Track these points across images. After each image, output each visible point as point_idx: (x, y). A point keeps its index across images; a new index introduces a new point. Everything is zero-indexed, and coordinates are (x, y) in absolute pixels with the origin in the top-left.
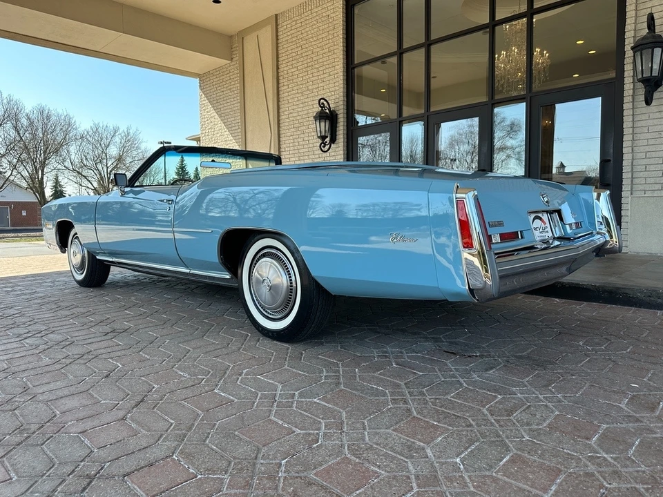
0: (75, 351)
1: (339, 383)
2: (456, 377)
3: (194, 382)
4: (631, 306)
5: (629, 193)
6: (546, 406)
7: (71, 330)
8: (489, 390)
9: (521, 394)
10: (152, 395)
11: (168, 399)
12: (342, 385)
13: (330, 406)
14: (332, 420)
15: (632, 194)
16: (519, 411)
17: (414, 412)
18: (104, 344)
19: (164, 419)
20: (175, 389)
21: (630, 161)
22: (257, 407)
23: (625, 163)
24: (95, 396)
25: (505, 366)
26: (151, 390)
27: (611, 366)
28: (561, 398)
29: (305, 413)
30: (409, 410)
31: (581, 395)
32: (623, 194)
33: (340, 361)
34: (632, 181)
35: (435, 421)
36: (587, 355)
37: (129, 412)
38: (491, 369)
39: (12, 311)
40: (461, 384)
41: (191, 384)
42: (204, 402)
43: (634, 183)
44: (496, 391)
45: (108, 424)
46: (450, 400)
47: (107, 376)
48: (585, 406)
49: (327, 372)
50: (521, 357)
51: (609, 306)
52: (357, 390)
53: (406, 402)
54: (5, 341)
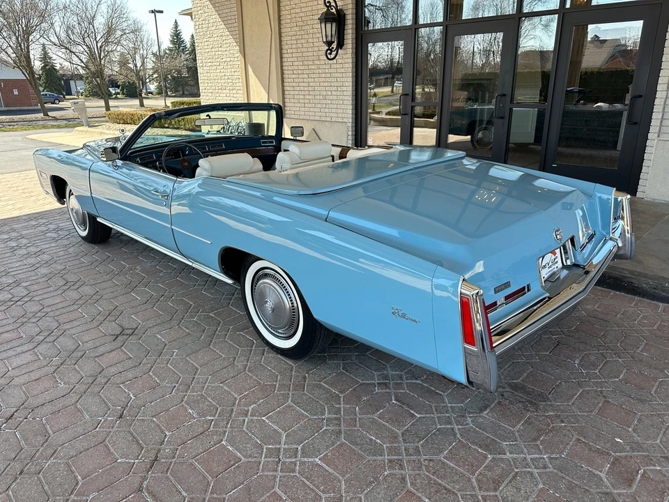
0: (87, 368)
1: (340, 432)
2: (450, 423)
3: (202, 426)
4: (634, 295)
5: (656, 135)
6: (532, 474)
7: (80, 329)
8: (481, 447)
9: (510, 453)
10: (164, 450)
11: (180, 456)
12: (343, 436)
13: (331, 471)
14: (332, 495)
15: (659, 136)
16: (506, 482)
17: (408, 481)
18: (114, 356)
19: (177, 490)
20: (185, 438)
21: (663, 100)
22: (263, 471)
23: (657, 102)
24: (112, 450)
25: (499, 403)
26: (164, 441)
27: (600, 405)
28: (547, 460)
29: (308, 483)
30: (403, 479)
31: (567, 455)
32: (650, 136)
33: (341, 392)
34: (661, 122)
35: (426, 497)
36: (580, 385)
37: (144, 478)
38: (486, 409)
39: (20, 292)
40: (455, 435)
41: (201, 430)
42: (213, 461)
43: (663, 124)
44: (487, 447)
45: (126, 497)
46: (443, 463)
47: (121, 417)
48: (568, 475)
49: (329, 413)
50: (515, 387)
51: (612, 292)
52: (356, 444)
53: (401, 467)
54: (19, 350)
